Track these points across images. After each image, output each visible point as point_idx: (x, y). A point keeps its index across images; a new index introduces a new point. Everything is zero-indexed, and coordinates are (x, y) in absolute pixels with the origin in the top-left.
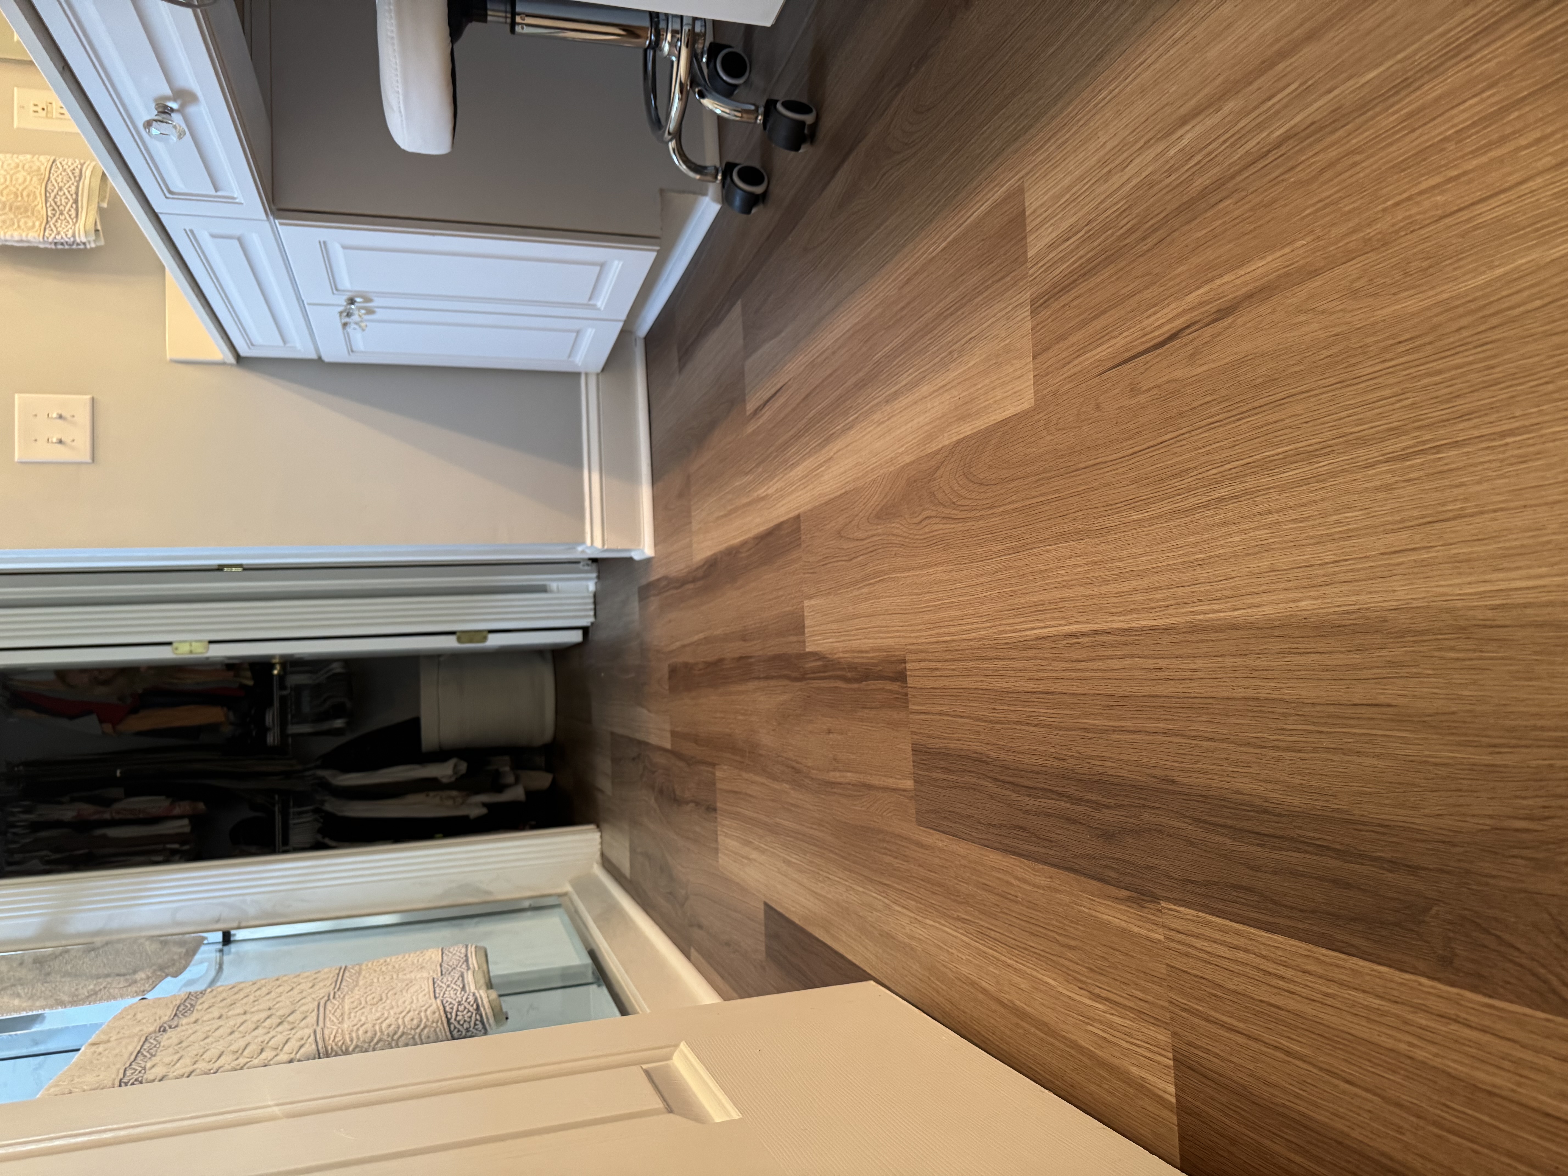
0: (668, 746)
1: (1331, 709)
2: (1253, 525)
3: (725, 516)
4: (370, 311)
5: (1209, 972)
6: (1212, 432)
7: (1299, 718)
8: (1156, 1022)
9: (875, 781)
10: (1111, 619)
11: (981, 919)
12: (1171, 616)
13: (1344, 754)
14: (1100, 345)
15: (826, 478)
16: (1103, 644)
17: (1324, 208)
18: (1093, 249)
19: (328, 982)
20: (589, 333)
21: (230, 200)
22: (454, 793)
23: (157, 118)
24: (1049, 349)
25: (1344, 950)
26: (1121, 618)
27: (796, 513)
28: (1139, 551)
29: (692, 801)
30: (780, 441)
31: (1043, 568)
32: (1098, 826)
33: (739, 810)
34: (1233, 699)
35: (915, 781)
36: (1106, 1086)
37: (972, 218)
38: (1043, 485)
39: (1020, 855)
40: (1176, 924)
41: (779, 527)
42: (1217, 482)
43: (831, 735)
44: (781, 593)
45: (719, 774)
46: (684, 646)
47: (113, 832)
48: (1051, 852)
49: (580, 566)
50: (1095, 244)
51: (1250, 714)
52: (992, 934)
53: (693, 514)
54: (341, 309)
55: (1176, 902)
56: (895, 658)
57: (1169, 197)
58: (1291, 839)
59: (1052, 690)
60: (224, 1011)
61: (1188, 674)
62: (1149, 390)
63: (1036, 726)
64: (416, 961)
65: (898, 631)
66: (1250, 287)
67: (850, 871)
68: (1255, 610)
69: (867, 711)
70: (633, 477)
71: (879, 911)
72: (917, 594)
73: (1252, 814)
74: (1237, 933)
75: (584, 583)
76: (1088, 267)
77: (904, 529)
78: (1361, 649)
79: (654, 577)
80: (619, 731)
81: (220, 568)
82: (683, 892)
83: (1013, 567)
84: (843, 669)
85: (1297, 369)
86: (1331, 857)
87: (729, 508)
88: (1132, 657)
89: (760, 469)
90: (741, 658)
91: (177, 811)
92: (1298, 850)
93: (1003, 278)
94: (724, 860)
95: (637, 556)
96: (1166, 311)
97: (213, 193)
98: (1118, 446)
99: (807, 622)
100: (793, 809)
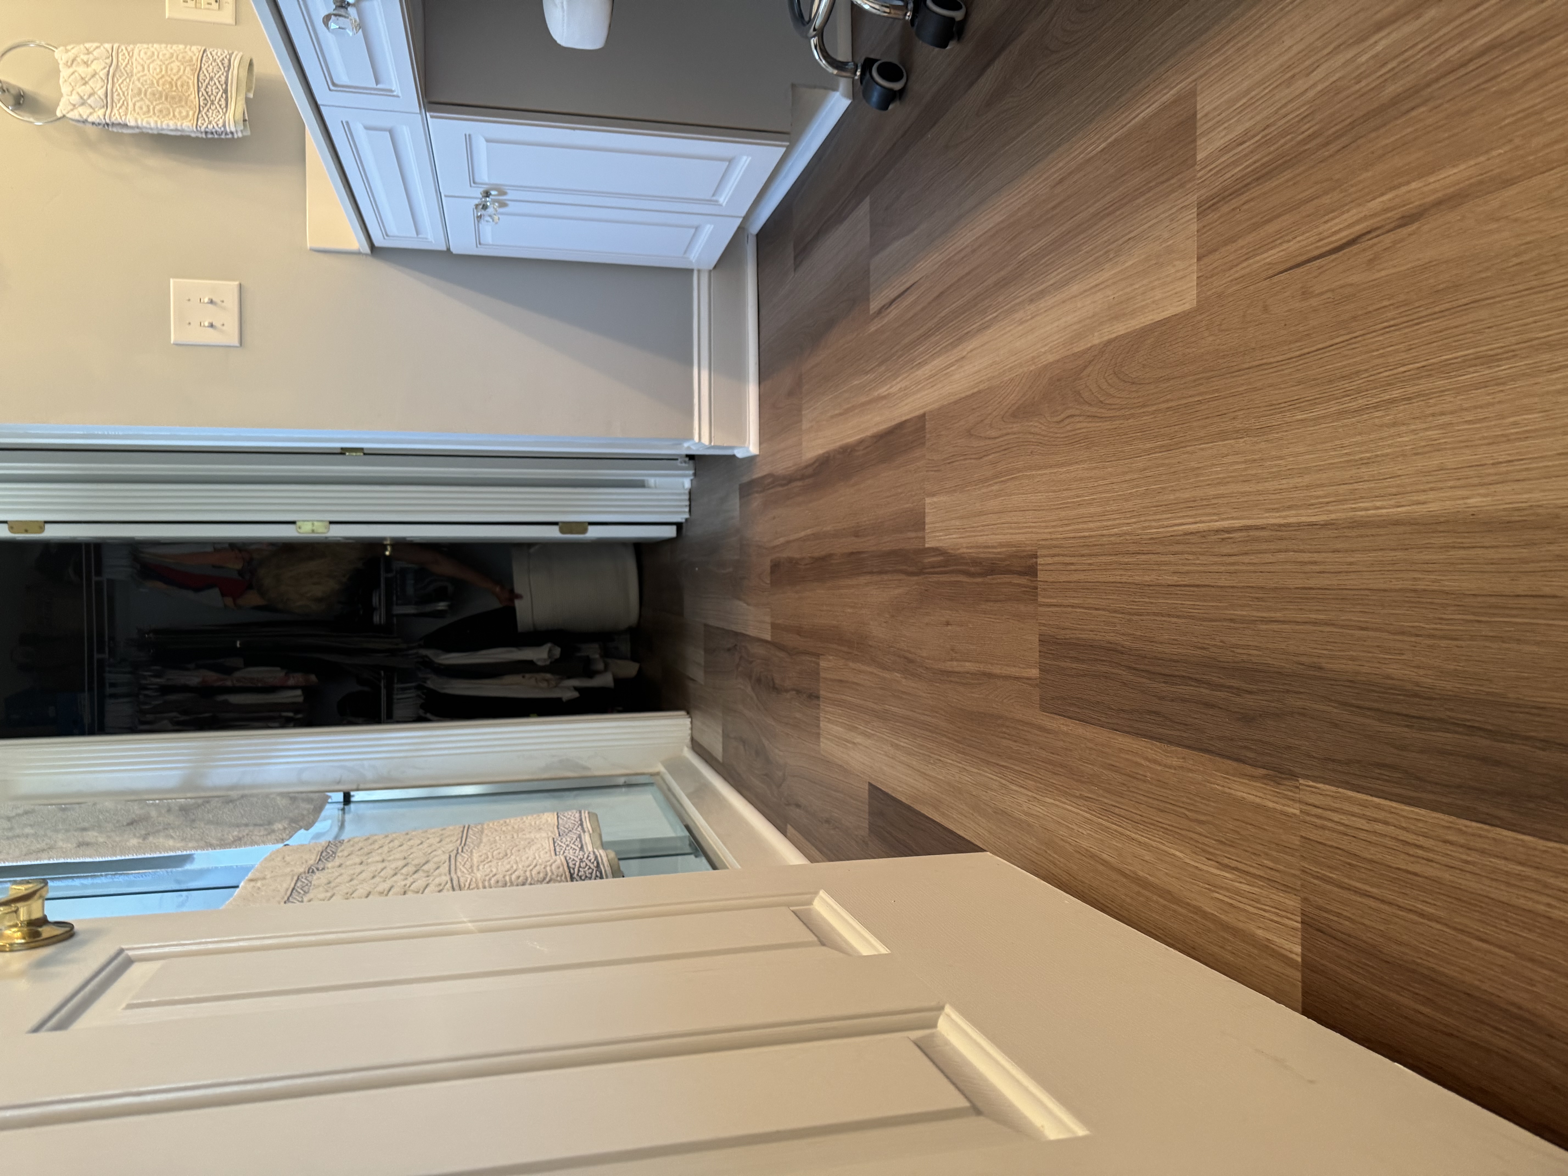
0: (768, 637)
1: (1493, 600)
2: (1424, 426)
3: (841, 414)
4: (503, 204)
5: (1345, 843)
6: (1387, 336)
7: (1459, 608)
8: (1287, 888)
9: (996, 670)
10: (1267, 515)
11: (1106, 798)
12: (1330, 512)
13: (1503, 642)
14: (1271, 249)
15: (957, 377)
16: (1256, 540)
17: (1525, 118)
18: (1270, 154)
19: (454, 839)
20: (708, 229)
21: (389, 92)
22: (548, 676)
23: (335, 12)
24: (1215, 250)
25: (1489, 821)
26: (1277, 515)
27: (921, 412)
28: (1302, 450)
29: (793, 690)
30: (906, 341)
31: (1196, 466)
32: (1237, 710)
33: (844, 697)
34: (1391, 590)
35: (1041, 670)
36: (1229, 948)
37: (1137, 120)
38: (1201, 384)
39: (1151, 738)
40: (1313, 799)
41: (901, 425)
42: (1390, 384)
43: (950, 627)
44: (899, 490)
45: (823, 664)
46: (788, 542)
47: (236, 699)
48: (1185, 735)
49: (678, 463)
50: (1272, 149)
51: (1407, 605)
52: (1117, 810)
53: (803, 413)
54: (477, 202)
55: (1315, 779)
56: (1025, 554)
57: (1358, 103)
58: (1440, 720)
59: (1198, 582)
60: (364, 858)
61: (1345, 568)
62: (1322, 293)
63: (1178, 617)
64: (533, 823)
65: (1030, 527)
66: (1440, 194)
67: (963, 753)
68: (1420, 506)
69: (991, 604)
70: (740, 376)
71: (995, 791)
72: (1054, 491)
73: (1402, 697)
74: (1378, 807)
75: (680, 480)
76: (1263, 172)
77: (1043, 428)
78: (1531, 544)
79: (757, 474)
80: (712, 622)
81: (343, 452)
82: (780, 774)
83: (1163, 465)
84: (967, 564)
85: (1484, 275)
86: (1481, 737)
87: (846, 407)
88: (1287, 551)
89: (883, 368)
90: (852, 553)
91: (291, 682)
92: (1448, 731)
93: (1168, 180)
94: (826, 745)
95: (740, 454)
96: (1345, 216)
97: (375, 86)
98: (1286, 348)
99: (927, 520)
100: (904, 696)
